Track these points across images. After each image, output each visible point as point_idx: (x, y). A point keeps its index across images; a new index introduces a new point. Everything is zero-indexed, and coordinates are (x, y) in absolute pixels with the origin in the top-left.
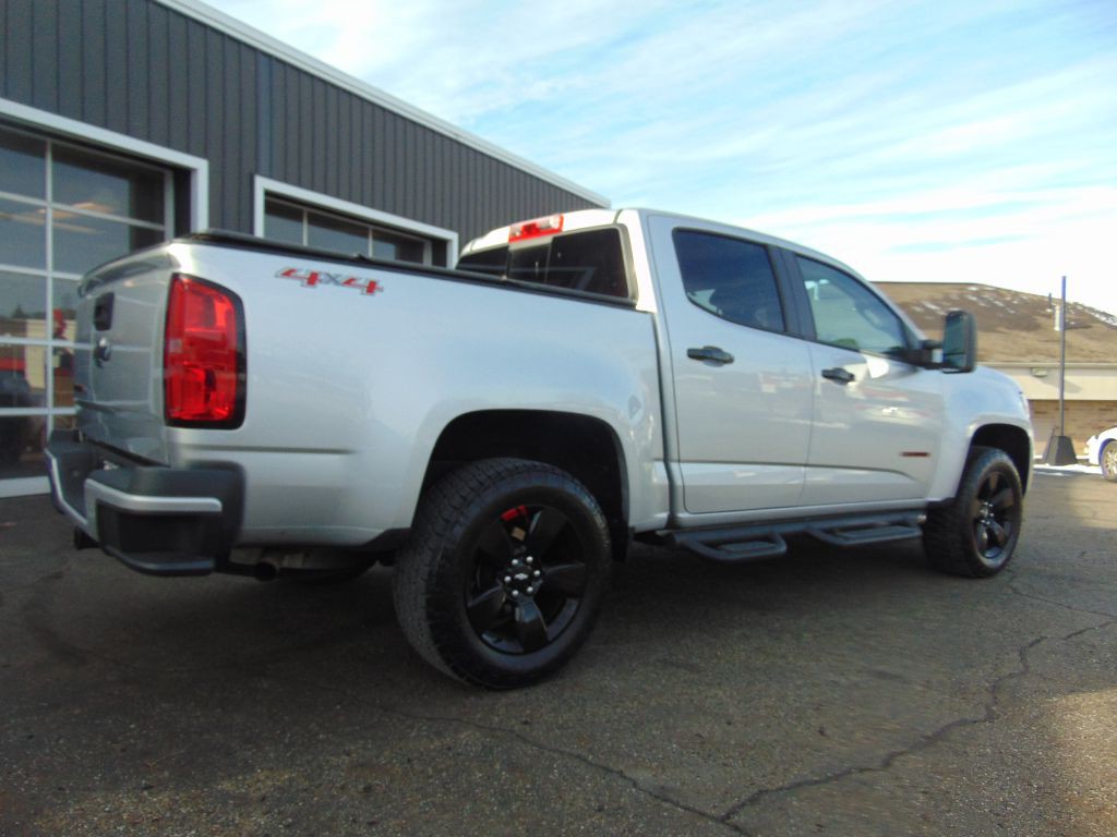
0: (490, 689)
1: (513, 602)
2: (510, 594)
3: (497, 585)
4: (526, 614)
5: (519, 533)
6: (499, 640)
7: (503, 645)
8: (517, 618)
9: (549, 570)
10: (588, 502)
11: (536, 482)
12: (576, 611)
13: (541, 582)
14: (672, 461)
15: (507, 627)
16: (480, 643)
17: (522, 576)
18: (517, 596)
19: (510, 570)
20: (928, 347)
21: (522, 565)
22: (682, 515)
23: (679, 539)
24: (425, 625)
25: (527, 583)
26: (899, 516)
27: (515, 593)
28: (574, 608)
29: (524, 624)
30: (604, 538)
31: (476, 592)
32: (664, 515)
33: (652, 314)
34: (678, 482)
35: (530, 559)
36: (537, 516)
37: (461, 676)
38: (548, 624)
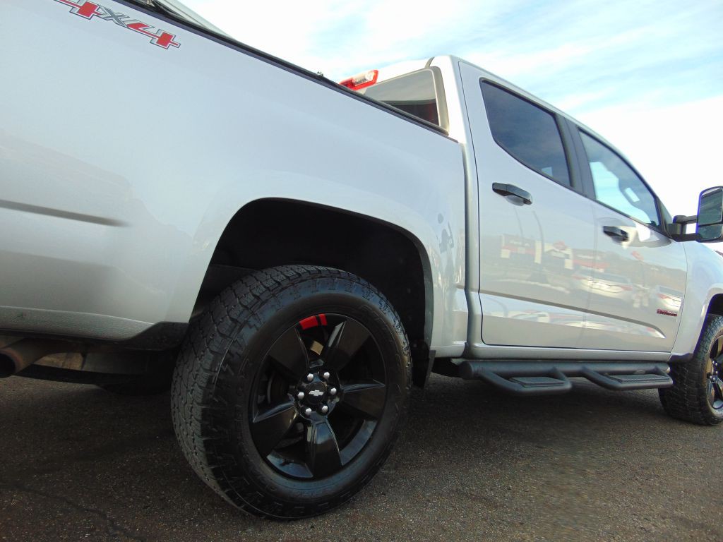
0: (271, 519)
1: (305, 421)
2: (303, 411)
3: (289, 401)
4: (319, 435)
5: (317, 348)
6: (286, 463)
7: (291, 469)
8: (309, 440)
9: (347, 389)
10: (392, 319)
11: (339, 291)
12: (373, 435)
13: (337, 400)
14: (473, 290)
15: (297, 448)
16: (264, 466)
17: (316, 393)
18: (311, 414)
19: (304, 385)
20: (681, 222)
21: (318, 380)
22: (478, 345)
23: (475, 368)
24: (199, 442)
25: (323, 400)
26: (651, 365)
27: (309, 410)
28: (370, 431)
29: (316, 445)
30: (406, 358)
31: (264, 406)
32: (462, 343)
33: (462, 146)
34: (477, 311)
35: (327, 374)
36: (338, 328)
37: (240, 503)
38: (342, 448)
